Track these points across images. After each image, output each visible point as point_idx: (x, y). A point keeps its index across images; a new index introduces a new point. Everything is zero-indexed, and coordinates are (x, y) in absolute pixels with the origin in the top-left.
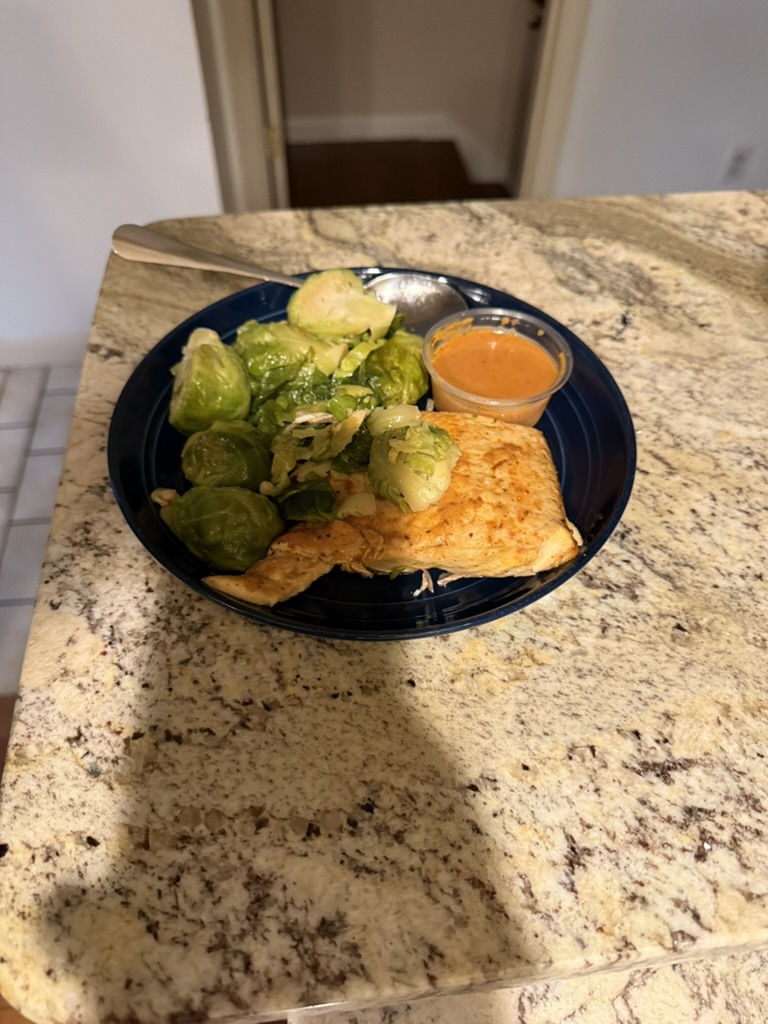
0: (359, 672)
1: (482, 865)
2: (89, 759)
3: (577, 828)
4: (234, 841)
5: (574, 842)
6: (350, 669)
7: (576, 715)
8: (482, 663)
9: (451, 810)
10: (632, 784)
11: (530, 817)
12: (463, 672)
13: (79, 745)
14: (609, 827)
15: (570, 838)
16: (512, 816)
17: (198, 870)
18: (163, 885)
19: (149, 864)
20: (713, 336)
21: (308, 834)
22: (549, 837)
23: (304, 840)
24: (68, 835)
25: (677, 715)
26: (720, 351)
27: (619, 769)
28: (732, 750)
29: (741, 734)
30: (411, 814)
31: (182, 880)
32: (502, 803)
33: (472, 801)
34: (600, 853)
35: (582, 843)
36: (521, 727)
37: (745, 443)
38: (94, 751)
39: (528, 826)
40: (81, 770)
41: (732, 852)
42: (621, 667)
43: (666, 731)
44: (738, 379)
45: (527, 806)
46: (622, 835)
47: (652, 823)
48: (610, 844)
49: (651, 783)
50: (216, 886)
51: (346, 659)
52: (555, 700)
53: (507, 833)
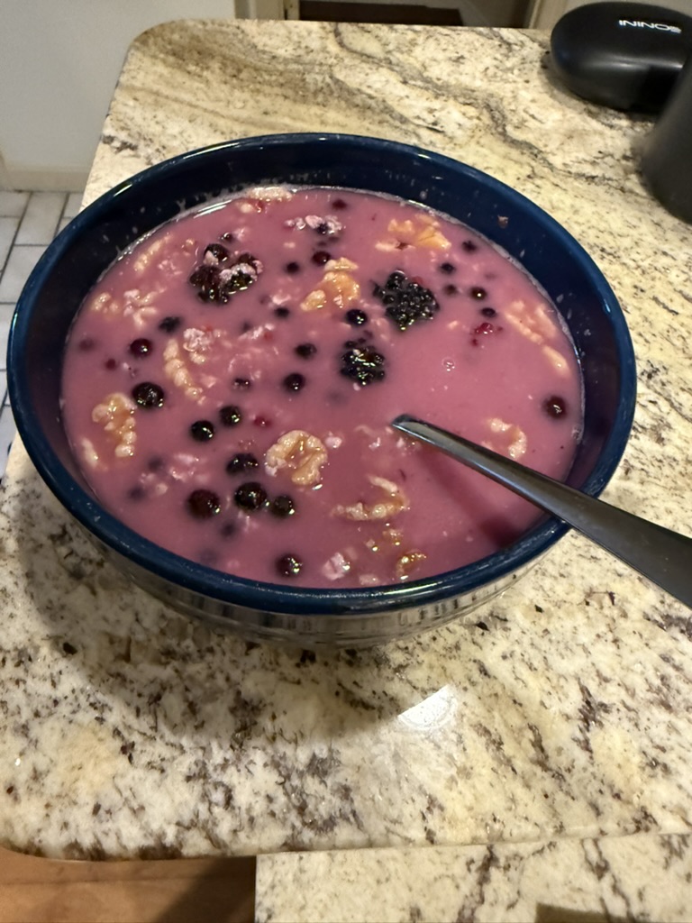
1: (489, 711)
2: (72, 560)
3: (593, 680)
4: (222, 661)
5: (590, 695)
9: (457, 647)
10: (654, 638)
11: (543, 663)
13: (63, 544)
14: (628, 682)
15: (584, 690)
16: (523, 660)
17: (181, 688)
18: (142, 702)
19: (129, 677)
21: (303, 660)
22: (562, 687)
23: (298, 665)
24: (42, 639)
27: (641, 621)
30: (415, 648)
31: (163, 699)
32: (512, 645)
33: (479, 640)
34: (618, 710)
35: (599, 696)
38: (77, 551)
39: (540, 673)
40: (62, 570)
45: (540, 650)
46: (642, 692)
47: (676, 681)
48: (629, 702)
49: (675, 639)
50: (200, 709)
53: (517, 678)
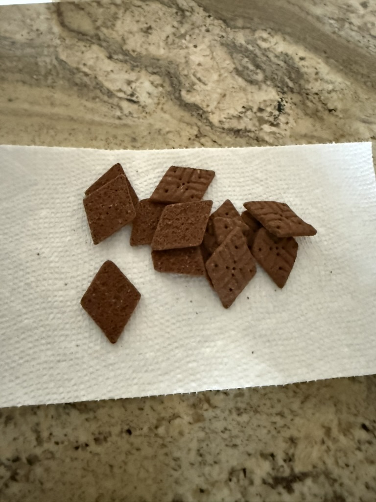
0: (94, 427)
6: (87, 424)
7: (235, 446)
8: (176, 411)
12: (163, 419)
25: (297, 439)
28: (330, 462)
29: (336, 450)
36: (200, 459)
42: (265, 404)
43: (291, 451)
51: (85, 416)
52: (222, 434)
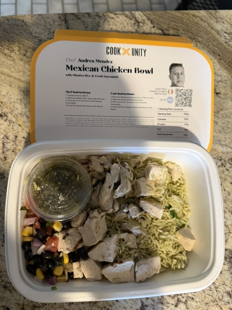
2: (3, 283)
5: (143, 303)
20: (220, 99)
26: (221, 107)
34: (150, 306)
35: (146, 303)
37: (220, 155)
38: (4, 280)
40: (1, 287)
41: (185, 305)
44: (224, 123)
48: (153, 303)
